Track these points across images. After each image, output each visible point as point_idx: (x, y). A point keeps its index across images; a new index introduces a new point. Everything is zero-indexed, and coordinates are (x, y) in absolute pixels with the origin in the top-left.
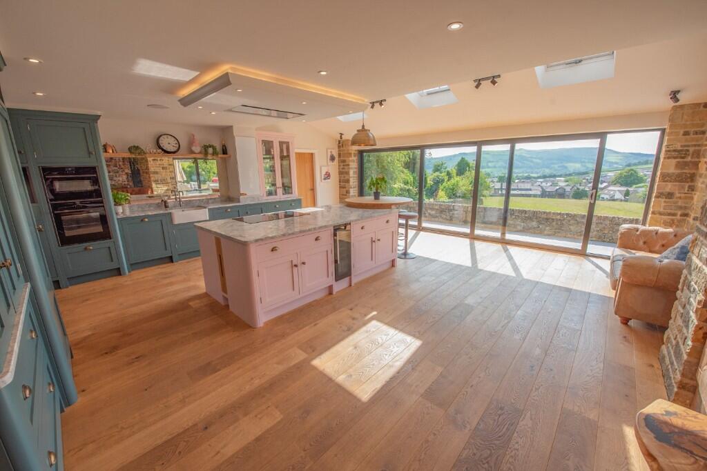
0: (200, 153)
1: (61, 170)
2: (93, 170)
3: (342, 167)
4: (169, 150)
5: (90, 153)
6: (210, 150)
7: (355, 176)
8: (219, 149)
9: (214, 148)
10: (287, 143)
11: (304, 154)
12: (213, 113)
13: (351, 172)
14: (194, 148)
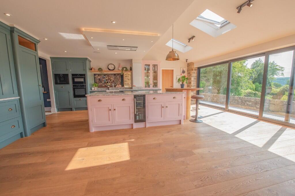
0: (121, 70)
1: (76, 75)
2: (84, 75)
3: (189, 76)
4: (111, 69)
5: (84, 70)
6: (125, 69)
7: (195, 80)
8: (129, 68)
9: (126, 68)
10: (157, 65)
11: (169, 70)
12: (116, 53)
13: (192, 79)
14: (119, 69)
